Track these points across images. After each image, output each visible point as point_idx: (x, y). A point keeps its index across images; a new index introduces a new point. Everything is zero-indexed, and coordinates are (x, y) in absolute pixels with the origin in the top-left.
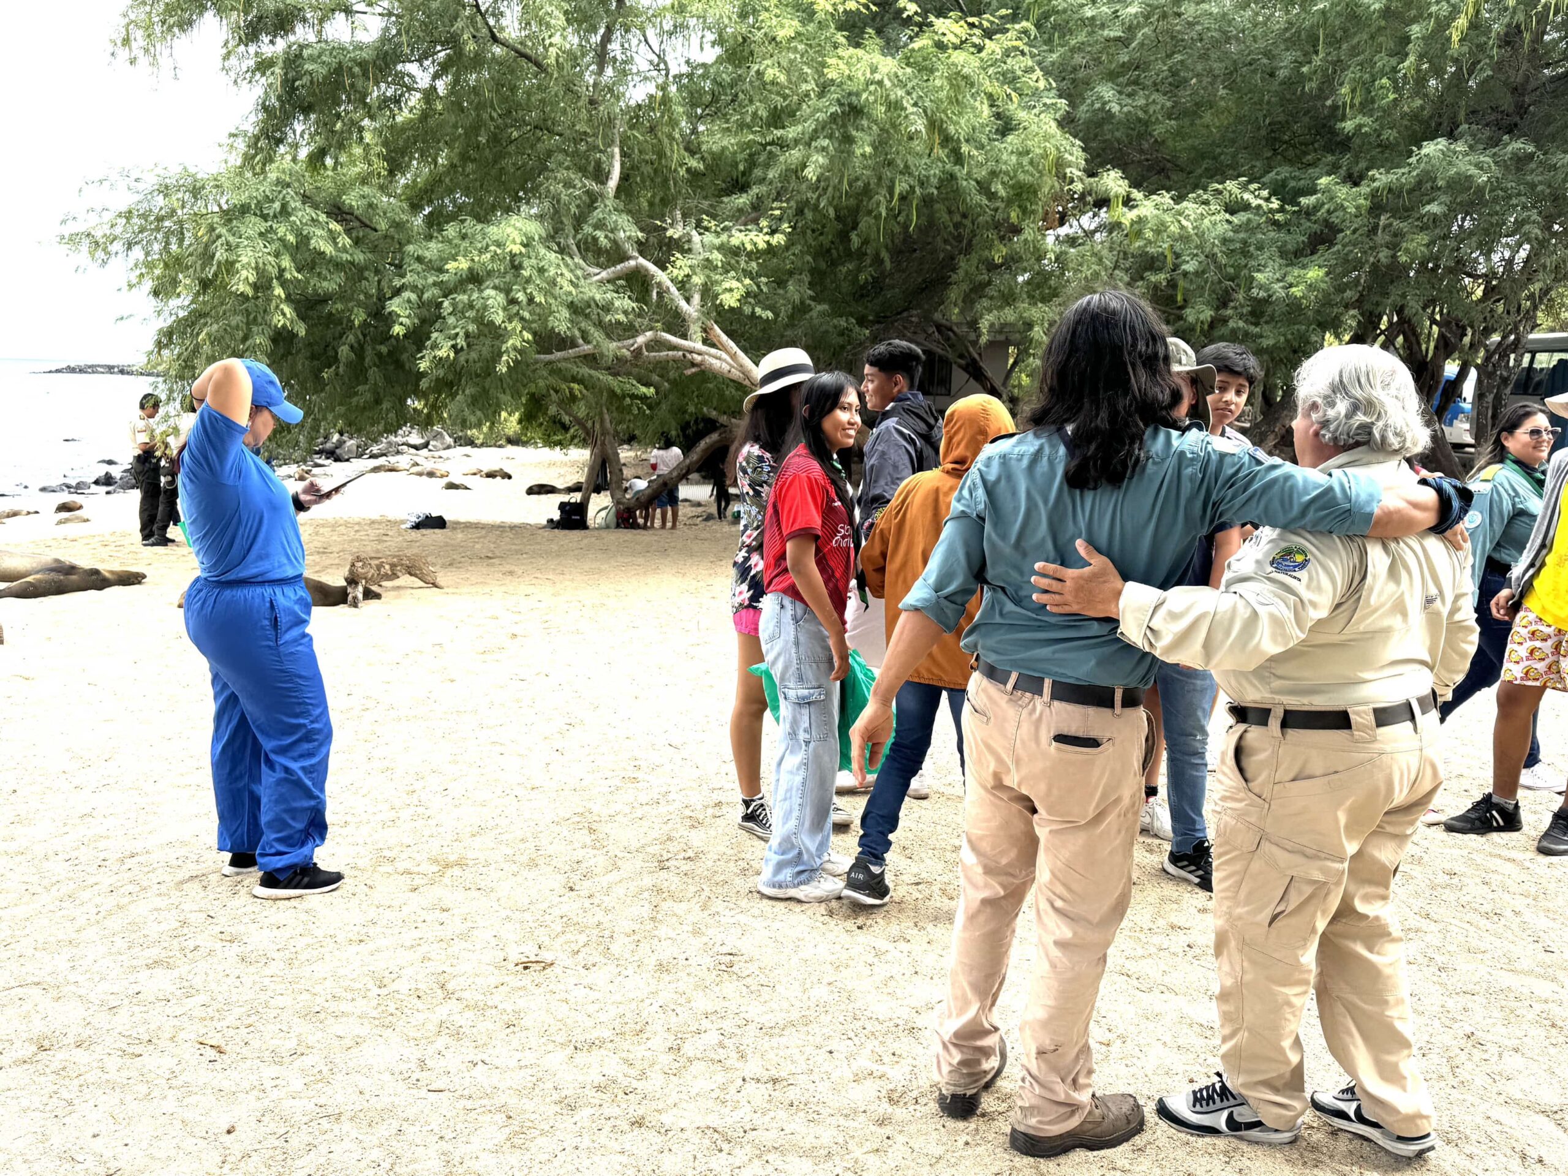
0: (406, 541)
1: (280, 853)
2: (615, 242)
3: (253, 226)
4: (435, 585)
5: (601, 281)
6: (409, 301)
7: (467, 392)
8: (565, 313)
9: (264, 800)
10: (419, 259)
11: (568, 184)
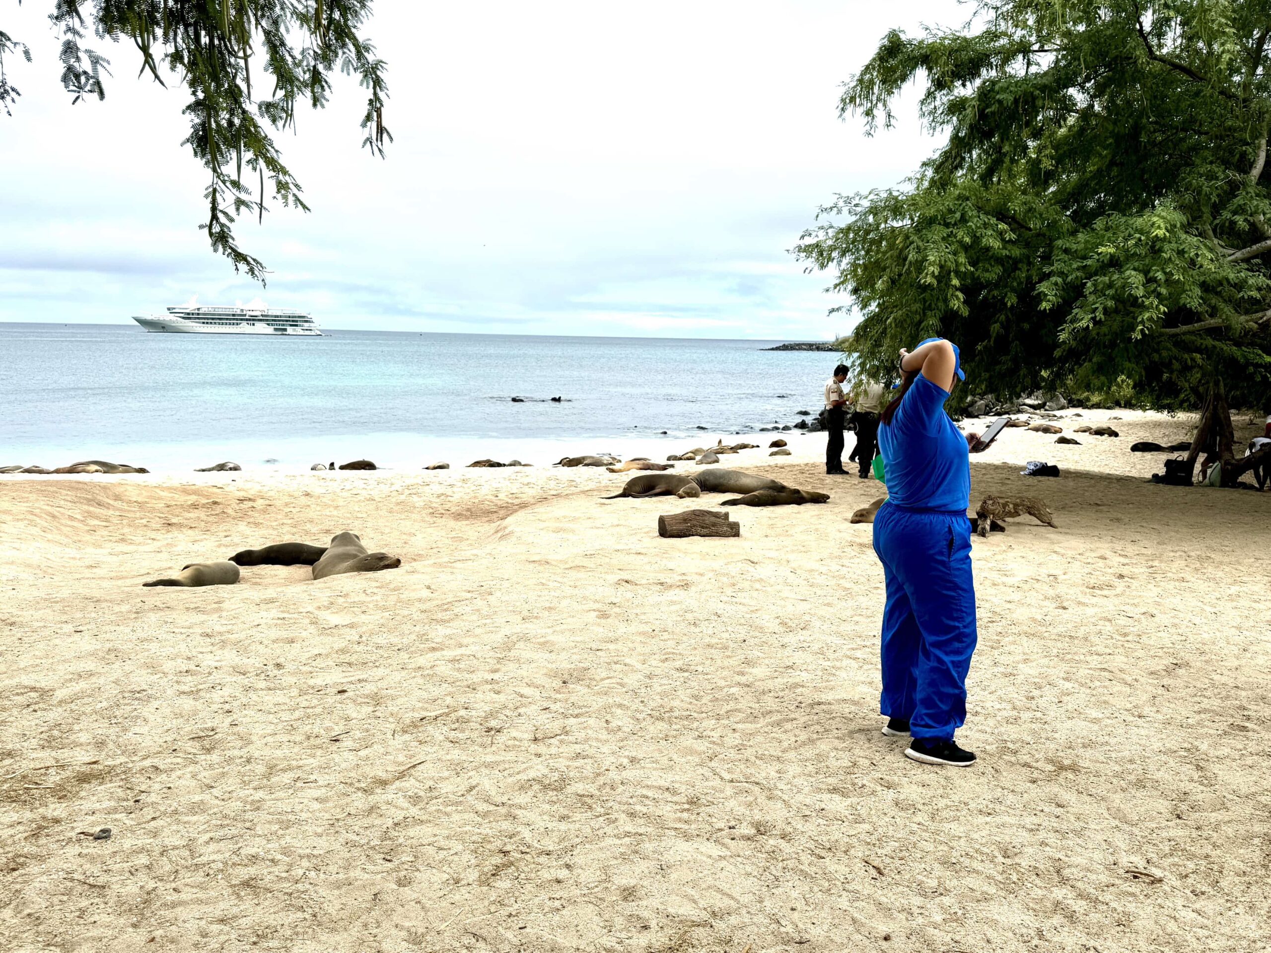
0: (1024, 485)
1: (927, 726)
2: (1253, 225)
3: (938, 232)
4: (1050, 525)
5: (1236, 261)
6: (1056, 284)
7: (1095, 360)
8: (1198, 291)
9: (919, 682)
10: (1066, 251)
11: (1211, 176)
